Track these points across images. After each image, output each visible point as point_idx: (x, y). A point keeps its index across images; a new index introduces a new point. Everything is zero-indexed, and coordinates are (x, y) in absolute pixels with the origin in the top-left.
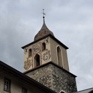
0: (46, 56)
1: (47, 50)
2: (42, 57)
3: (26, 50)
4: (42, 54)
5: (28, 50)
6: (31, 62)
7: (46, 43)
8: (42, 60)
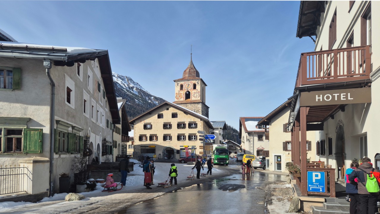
0: (196, 94)
1: (197, 90)
2: (193, 95)
3: (178, 84)
4: (192, 92)
5: (179, 85)
6: (182, 95)
7: (197, 84)
8: (193, 96)
